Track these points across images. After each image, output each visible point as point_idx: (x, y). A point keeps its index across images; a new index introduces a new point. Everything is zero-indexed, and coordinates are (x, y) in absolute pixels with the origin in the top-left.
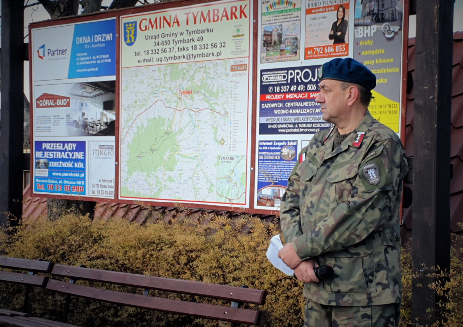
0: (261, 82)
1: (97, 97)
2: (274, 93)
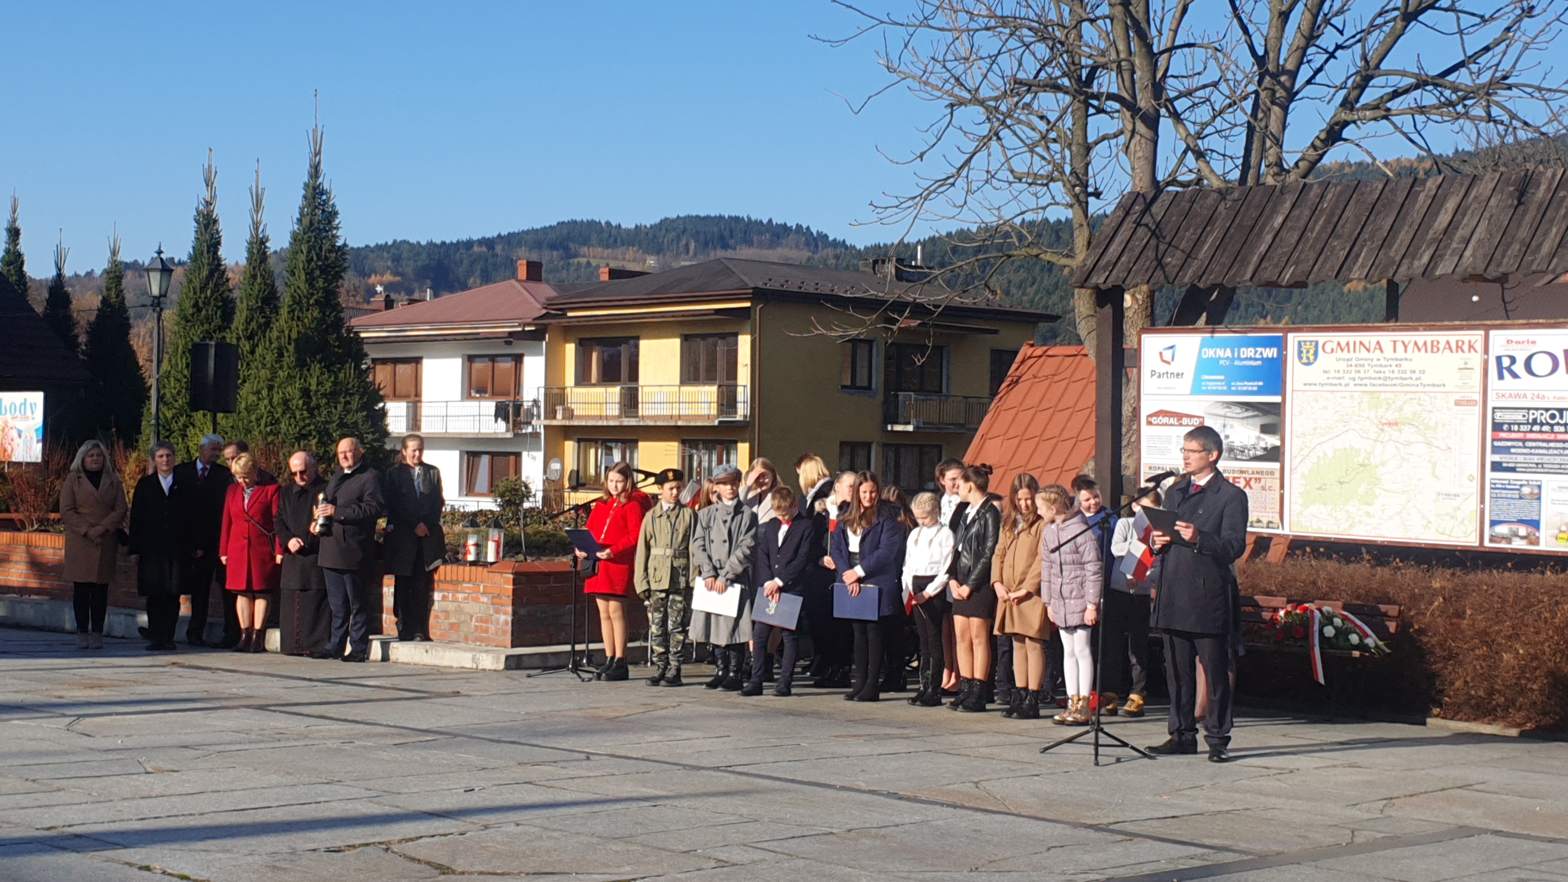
0: (1493, 419)
1: (1250, 420)
2: (1510, 431)
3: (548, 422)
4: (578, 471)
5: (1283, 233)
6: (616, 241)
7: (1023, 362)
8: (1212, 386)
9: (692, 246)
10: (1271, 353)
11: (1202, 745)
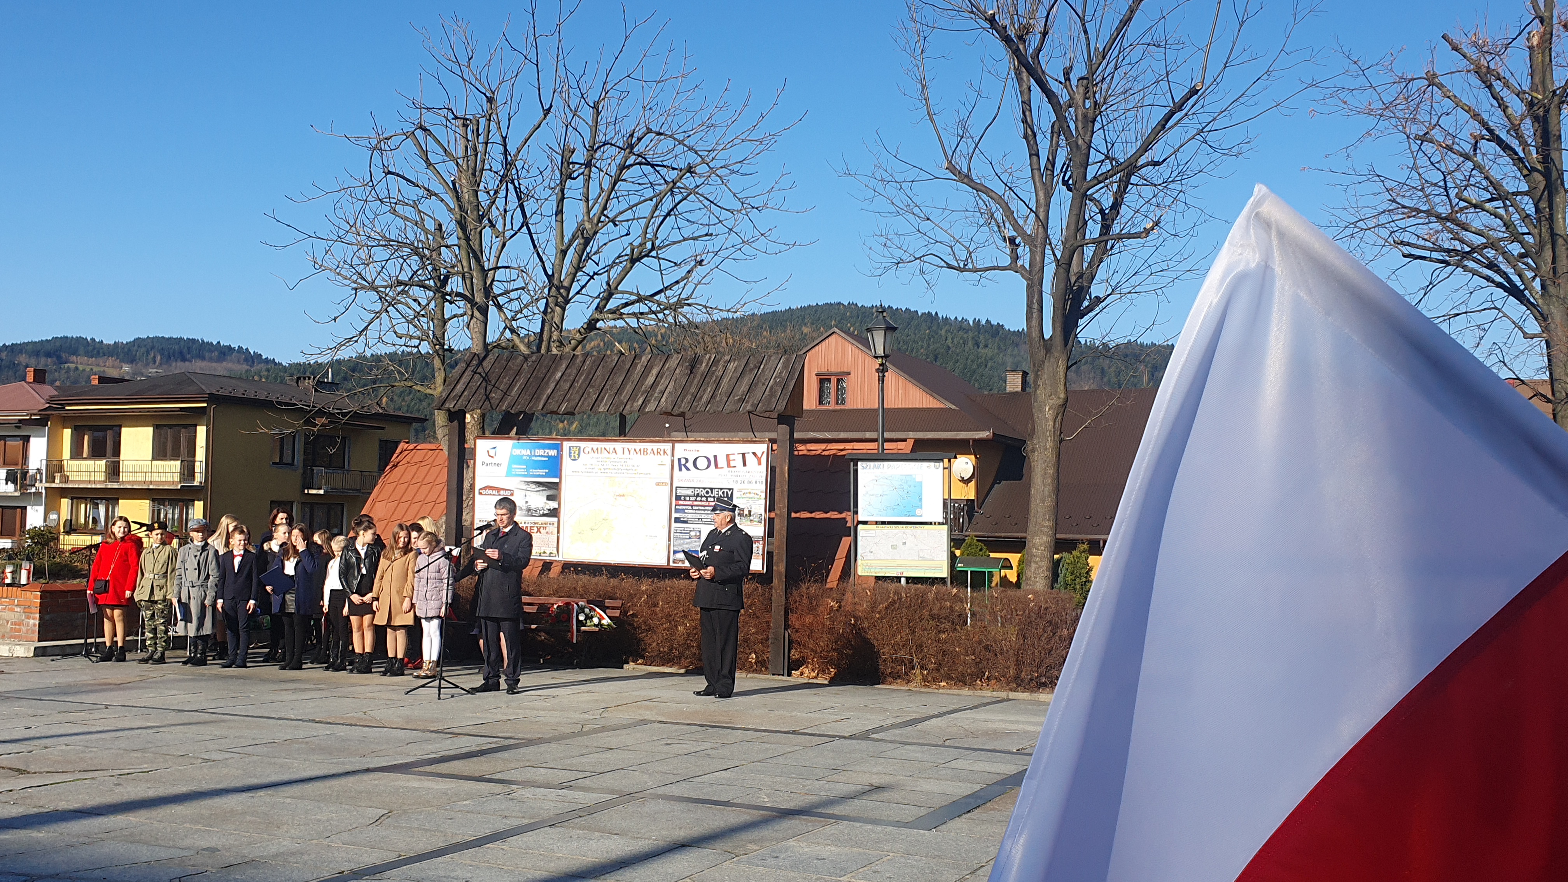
0: (676, 493)
1: (540, 492)
2: (685, 500)
3: (48, 485)
4: (71, 520)
5: (561, 383)
6: (98, 352)
7: (401, 453)
8: (519, 472)
9: (158, 358)
10: (553, 453)
11: (503, 685)
